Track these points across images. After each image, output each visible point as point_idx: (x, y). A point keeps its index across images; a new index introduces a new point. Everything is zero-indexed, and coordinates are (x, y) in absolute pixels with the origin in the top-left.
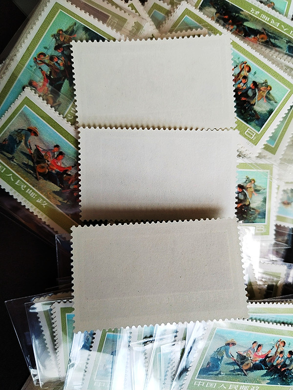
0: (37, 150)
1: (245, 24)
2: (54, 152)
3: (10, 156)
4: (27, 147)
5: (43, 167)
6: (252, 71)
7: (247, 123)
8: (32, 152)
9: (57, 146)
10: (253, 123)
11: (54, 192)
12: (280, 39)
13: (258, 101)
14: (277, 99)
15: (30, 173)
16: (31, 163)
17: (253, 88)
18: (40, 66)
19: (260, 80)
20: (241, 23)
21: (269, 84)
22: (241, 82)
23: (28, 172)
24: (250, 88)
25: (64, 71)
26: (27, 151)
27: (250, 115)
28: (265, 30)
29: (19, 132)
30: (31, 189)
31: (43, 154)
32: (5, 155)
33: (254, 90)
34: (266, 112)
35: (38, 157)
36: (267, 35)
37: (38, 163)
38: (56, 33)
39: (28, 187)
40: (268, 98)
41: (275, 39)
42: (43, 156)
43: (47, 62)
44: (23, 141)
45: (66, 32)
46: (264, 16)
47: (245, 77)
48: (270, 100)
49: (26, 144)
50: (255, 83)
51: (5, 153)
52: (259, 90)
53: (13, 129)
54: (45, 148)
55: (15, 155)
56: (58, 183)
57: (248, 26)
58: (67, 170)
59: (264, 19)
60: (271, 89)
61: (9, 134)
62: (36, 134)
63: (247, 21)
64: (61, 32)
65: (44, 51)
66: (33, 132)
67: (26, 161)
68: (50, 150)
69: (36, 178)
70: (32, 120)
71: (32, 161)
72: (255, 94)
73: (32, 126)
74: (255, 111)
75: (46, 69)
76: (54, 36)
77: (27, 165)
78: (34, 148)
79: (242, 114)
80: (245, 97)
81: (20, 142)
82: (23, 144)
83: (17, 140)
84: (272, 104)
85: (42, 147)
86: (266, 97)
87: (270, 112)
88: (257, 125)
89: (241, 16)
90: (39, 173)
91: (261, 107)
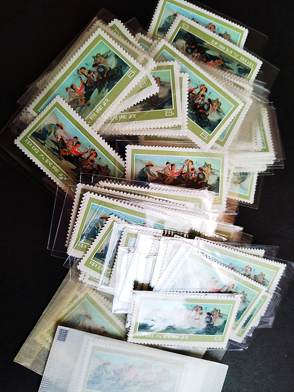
0: (62, 139)
1: (207, 52)
2: (73, 142)
3: (43, 142)
4: (55, 137)
5: (65, 151)
6: (208, 92)
7: (202, 128)
8: (59, 140)
9: (76, 137)
10: (206, 128)
11: (72, 169)
12: (232, 63)
13: (211, 113)
14: (224, 111)
15: (56, 155)
16: (57, 148)
17: (208, 103)
18: (80, 76)
19: (213, 98)
20: (204, 51)
21: (219, 101)
22: (200, 99)
23: (55, 154)
24: (206, 103)
25: (96, 82)
26: (55, 140)
27: (205, 122)
28: (221, 56)
29: (50, 126)
30: (56, 166)
31: (66, 142)
32: (39, 141)
33: (208, 105)
34: (216, 121)
35: (62, 144)
36: (223, 60)
37: (62, 148)
38: (95, 55)
39: (54, 165)
40: (218, 111)
41: (229, 63)
42: (65, 144)
43: (86, 74)
44: (53, 132)
45: (102, 56)
46: (221, 46)
47: (203, 96)
48: (219, 112)
49: (54, 134)
50: (209, 100)
51: (40, 140)
52: (212, 105)
53: (46, 124)
54: (67, 138)
55: (46, 141)
56: (75, 163)
57: (209, 53)
58: (82, 155)
59: (221, 48)
60: (221, 104)
61: (43, 127)
62: (62, 128)
63: (208, 49)
64: (99, 55)
65: (85, 66)
66: (59, 126)
67: (54, 146)
68: (71, 140)
69: (60, 159)
70: (59, 118)
71: (58, 147)
72: (209, 108)
73: (60, 123)
74: (208, 120)
75: (84, 79)
76: (94, 57)
77: (54, 149)
78: (60, 137)
79: (199, 122)
80: (202, 110)
81: (51, 133)
82: (52, 134)
83: (49, 131)
84: (221, 115)
85: (65, 137)
86: (217, 110)
87: (219, 121)
88: (209, 129)
89: (204, 46)
90: (62, 155)
91: (213, 117)
